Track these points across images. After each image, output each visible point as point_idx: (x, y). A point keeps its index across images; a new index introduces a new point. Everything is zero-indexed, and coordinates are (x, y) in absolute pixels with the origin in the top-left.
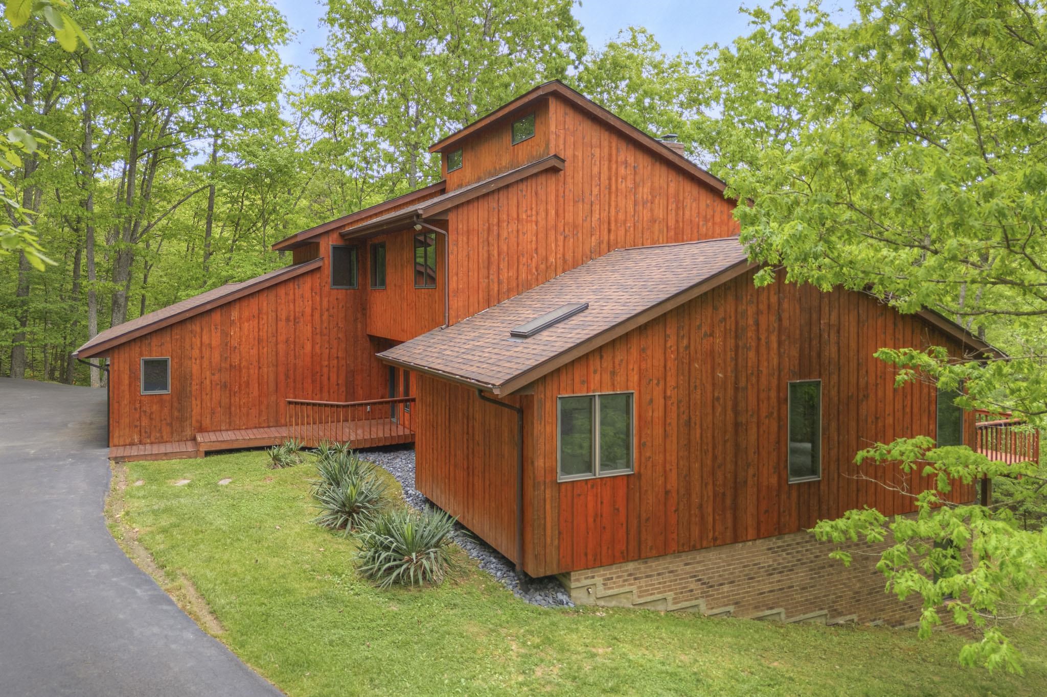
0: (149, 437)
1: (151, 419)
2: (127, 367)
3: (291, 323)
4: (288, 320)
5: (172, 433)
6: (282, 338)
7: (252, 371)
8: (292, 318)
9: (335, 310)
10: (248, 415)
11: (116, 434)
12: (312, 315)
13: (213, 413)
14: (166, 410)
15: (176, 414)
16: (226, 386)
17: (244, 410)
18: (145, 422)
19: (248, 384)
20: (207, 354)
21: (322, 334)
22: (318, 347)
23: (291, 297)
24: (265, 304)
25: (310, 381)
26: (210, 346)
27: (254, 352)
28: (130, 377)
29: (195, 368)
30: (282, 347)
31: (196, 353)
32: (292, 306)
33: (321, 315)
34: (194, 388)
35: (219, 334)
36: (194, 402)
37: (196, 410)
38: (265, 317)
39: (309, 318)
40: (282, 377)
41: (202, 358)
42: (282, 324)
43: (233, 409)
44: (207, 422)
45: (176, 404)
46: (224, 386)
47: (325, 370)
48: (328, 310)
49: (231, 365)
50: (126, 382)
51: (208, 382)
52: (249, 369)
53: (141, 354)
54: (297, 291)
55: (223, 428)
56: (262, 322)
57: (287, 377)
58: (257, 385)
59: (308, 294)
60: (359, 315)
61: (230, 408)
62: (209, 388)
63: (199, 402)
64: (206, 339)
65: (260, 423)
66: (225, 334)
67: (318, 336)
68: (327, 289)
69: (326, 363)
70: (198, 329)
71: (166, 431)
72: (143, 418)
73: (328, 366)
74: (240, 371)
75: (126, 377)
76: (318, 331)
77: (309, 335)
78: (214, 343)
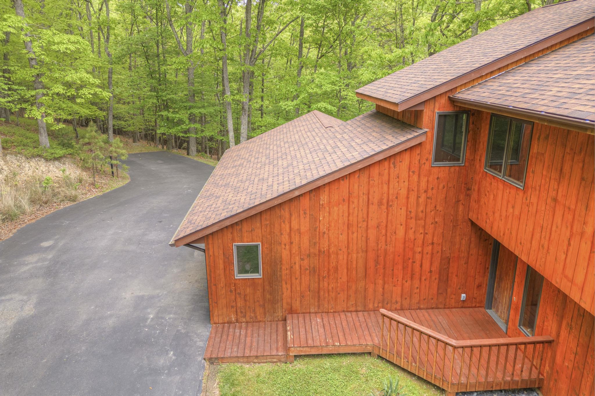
0: (245, 317)
1: (245, 300)
2: (221, 252)
3: (384, 207)
4: (380, 203)
5: (265, 314)
6: (373, 223)
7: (341, 257)
8: (385, 201)
9: (434, 191)
10: (336, 299)
11: (216, 313)
12: (408, 198)
13: (302, 296)
14: (259, 293)
15: (268, 296)
16: (315, 271)
17: (333, 295)
18: (240, 303)
19: (336, 269)
20: (296, 239)
21: (417, 218)
22: (411, 232)
23: (386, 178)
24: (356, 187)
25: (400, 267)
26: (299, 230)
27: (343, 238)
28: (224, 262)
29: (285, 254)
30: (372, 234)
31: (285, 238)
32: (385, 187)
33: (418, 197)
34: (284, 272)
35: (308, 219)
36: (284, 286)
37: (286, 293)
38: (356, 201)
39: (404, 201)
40: (371, 264)
41: (291, 243)
42: (372, 208)
43: (322, 293)
44: (296, 305)
45: (267, 287)
46: (313, 271)
47: (418, 257)
48: (426, 192)
49: (320, 251)
50: (221, 266)
51: (297, 267)
52: (337, 254)
53: (233, 240)
54: (392, 170)
55: (312, 310)
56: (352, 206)
57: (377, 262)
58: (345, 271)
59: (404, 174)
60: (462, 197)
61: (319, 292)
62: (298, 273)
63: (289, 286)
64: (295, 225)
65: (348, 308)
66: (314, 219)
67: (413, 221)
68: (427, 167)
69: (419, 249)
70: (287, 215)
71: (259, 311)
72: (239, 300)
73: (422, 252)
74: (329, 256)
75: (221, 262)
76: (413, 215)
77: (403, 219)
78: (303, 229)
